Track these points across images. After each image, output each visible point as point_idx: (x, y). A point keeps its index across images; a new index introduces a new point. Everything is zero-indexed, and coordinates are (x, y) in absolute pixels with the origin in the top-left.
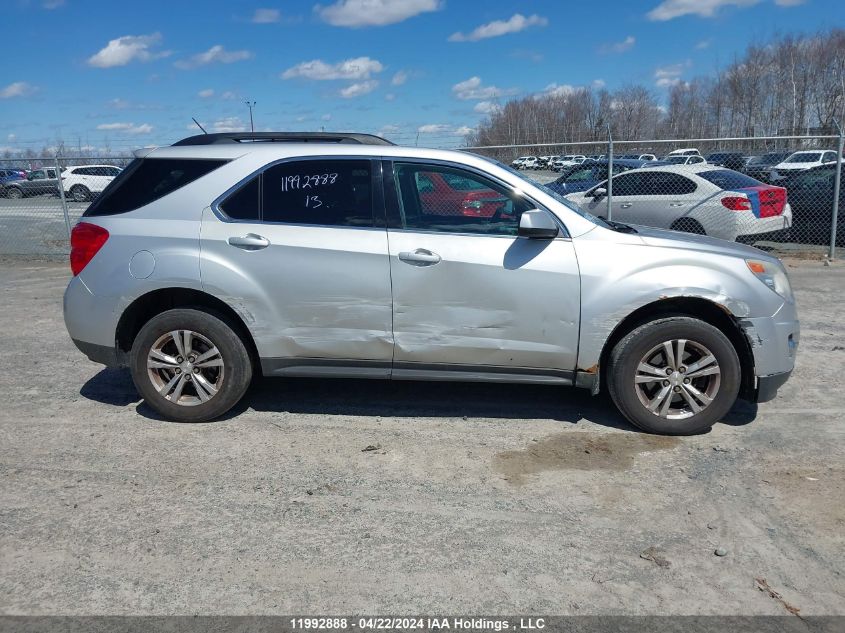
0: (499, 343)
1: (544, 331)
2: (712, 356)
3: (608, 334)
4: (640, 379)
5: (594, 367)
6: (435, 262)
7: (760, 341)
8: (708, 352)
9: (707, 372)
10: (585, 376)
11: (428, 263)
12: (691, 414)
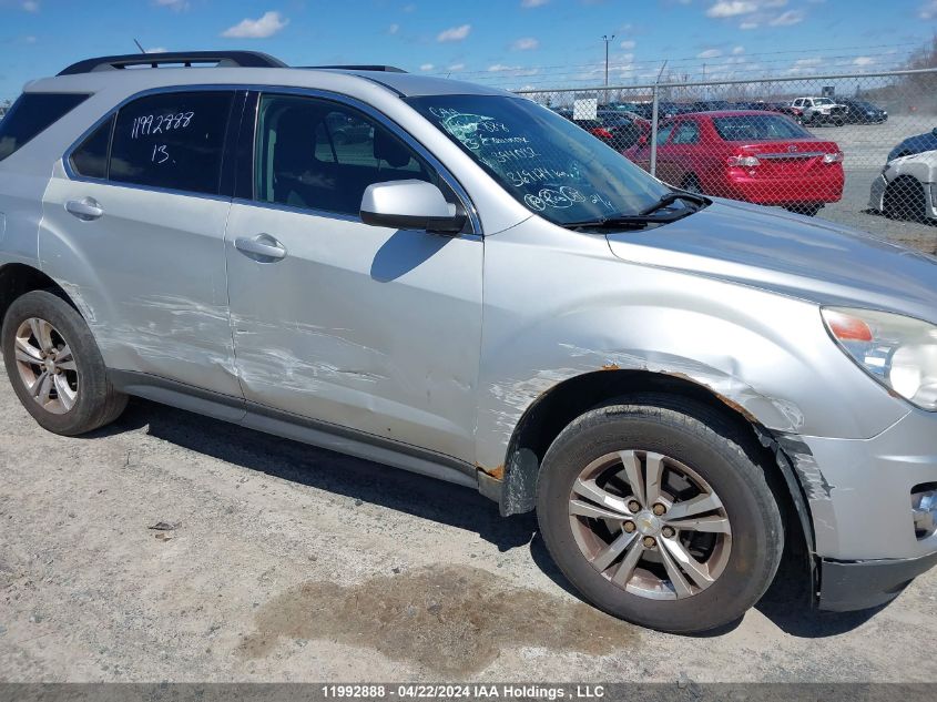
0: (370, 401)
1: (429, 394)
2: (714, 496)
3: (518, 417)
4: (578, 507)
5: (499, 469)
6: (281, 258)
7: (826, 486)
8: (708, 487)
9: (704, 526)
10: (488, 482)
11: (271, 259)
12: (671, 596)
